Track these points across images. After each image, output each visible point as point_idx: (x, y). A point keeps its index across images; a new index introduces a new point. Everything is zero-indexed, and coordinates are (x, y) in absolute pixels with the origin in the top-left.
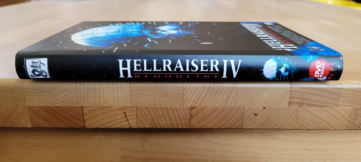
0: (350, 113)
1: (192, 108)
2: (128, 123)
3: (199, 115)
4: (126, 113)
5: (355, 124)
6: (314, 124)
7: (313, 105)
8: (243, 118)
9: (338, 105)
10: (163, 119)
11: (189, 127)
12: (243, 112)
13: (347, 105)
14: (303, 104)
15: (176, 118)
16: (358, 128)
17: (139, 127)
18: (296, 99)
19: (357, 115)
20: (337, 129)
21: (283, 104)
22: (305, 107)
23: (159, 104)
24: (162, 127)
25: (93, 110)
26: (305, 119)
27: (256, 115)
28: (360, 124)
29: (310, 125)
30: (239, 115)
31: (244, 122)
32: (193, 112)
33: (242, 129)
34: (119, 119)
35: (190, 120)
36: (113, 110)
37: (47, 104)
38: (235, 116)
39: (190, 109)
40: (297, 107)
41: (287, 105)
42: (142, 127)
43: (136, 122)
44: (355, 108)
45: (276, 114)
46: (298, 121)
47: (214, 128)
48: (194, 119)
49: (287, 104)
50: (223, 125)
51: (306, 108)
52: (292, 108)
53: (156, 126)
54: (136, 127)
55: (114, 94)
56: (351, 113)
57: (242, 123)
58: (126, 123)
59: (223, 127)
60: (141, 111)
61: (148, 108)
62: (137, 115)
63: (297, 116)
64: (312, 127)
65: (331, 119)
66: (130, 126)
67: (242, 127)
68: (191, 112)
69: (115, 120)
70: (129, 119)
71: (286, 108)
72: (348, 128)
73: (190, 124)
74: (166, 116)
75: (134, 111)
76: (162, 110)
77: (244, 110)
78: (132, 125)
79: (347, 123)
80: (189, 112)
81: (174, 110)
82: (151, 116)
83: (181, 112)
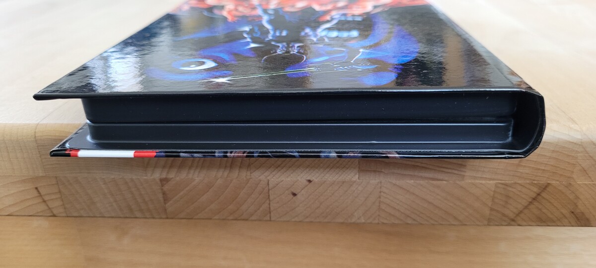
0: (492, 193)
1: (164, 181)
2: (46, 208)
3: (182, 193)
4: (39, 189)
5: (504, 215)
6: (418, 213)
7: (412, 177)
8: (269, 200)
9: (464, 176)
10: (112, 200)
11: (164, 217)
12: (267, 188)
13: (485, 176)
14: (390, 173)
15: (135, 199)
16: (513, 223)
17: (68, 215)
18: (373, 164)
19: (508, 197)
20: (467, 224)
21: (349, 175)
22: (394, 181)
24: (113, 215)
26: (398, 204)
27: (294, 195)
28: (515, 215)
29: (408, 216)
30: (260, 194)
31: (272, 209)
32: (166, 188)
33: (270, 220)
34: (27, 199)
38: (253, 196)
39: (159, 182)
40: (378, 181)
41: (357, 176)
42: (76, 214)
43: (61, 205)
44: (502, 184)
46: (383, 208)
48: (171, 202)
49: (356, 174)
50: (231, 214)
51: (398, 182)
52: (368, 183)
54: (64, 215)
55: (8, 152)
56: (495, 192)
57: (268, 209)
58: (43, 207)
59: (231, 218)
60: (67, 184)
62: (60, 192)
63: (380, 197)
64: (414, 220)
65: (452, 205)
66: (52, 212)
67: (270, 218)
68: (163, 188)
69: (22, 201)
70: (48, 200)
71: (355, 182)
72: (490, 222)
73: (166, 210)
74: (117, 195)
75: (53, 185)
76: (105, 183)
77: (268, 184)
78: (55, 212)
79: (487, 212)
80: (159, 188)
81: (129, 184)
82: (88, 195)
83: (144, 188)
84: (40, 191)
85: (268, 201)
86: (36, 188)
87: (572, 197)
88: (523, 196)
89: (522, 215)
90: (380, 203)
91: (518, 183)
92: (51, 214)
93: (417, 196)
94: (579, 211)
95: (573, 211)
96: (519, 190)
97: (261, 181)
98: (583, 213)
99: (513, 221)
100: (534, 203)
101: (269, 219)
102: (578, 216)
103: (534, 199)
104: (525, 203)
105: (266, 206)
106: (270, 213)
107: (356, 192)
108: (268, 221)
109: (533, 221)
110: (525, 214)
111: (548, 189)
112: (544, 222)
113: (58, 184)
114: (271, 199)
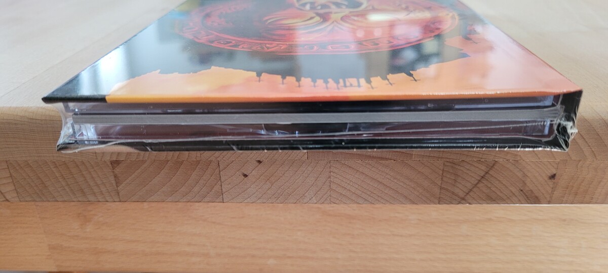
0: (441, 172)
1: (114, 163)
3: (133, 176)
5: (453, 193)
6: (369, 193)
7: (360, 156)
8: (221, 182)
9: (412, 155)
10: (64, 184)
11: (118, 200)
12: (218, 169)
13: (433, 155)
15: (87, 182)
16: (463, 201)
17: (21, 200)
19: (457, 175)
21: (297, 155)
22: (343, 161)
23: (47, 155)
24: (66, 199)
26: (349, 184)
27: (245, 176)
28: (464, 194)
29: (360, 196)
30: (212, 176)
31: (224, 190)
32: (117, 170)
35: (117, 186)
38: (204, 177)
39: (110, 165)
40: (327, 161)
41: (306, 156)
42: (28, 199)
43: (14, 190)
45: (285, 175)
46: (334, 187)
48: (123, 185)
49: (304, 154)
50: (184, 196)
51: (347, 162)
52: (317, 163)
53: (54, 197)
54: (17, 199)
56: (443, 170)
59: (184, 201)
60: (18, 168)
61: (29, 162)
62: (11, 176)
63: (330, 177)
64: (366, 200)
65: (402, 184)
66: (5, 197)
67: (223, 199)
68: (114, 171)
71: (304, 161)
72: (440, 201)
73: (118, 193)
74: (68, 179)
75: (4, 169)
76: (56, 167)
77: (219, 165)
78: (8, 197)
79: (437, 190)
80: (110, 170)
81: (80, 167)
82: (40, 179)
83: (95, 171)
85: (219, 182)
87: (520, 174)
88: (472, 175)
89: (471, 194)
90: (330, 183)
91: (466, 162)
92: (4, 199)
93: (367, 175)
94: (527, 189)
95: (522, 189)
96: (468, 168)
97: (211, 161)
98: (531, 190)
99: (462, 200)
100: (483, 182)
101: (222, 201)
102: (527, 194)
103: (482, 177)
104: (474, 181)
105: (217, 187)
106: (222, 194)
107: (305, 172)
108: (221, 202)
109: (484, 200)
110: (475, 193)
111: (495, 167)
112: (494, 200)
113: (8, 168)
114: (222, 180)
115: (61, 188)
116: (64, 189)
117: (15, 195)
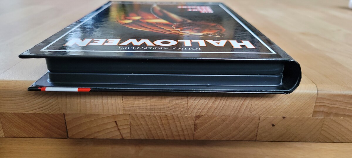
1: (197, 117)
2: (120, 134)
3: (206, 125)
7: (342, 115)
10: (162, 129)
11: (193, 139)
12: (258, 122)
14: (331, 113)
15: (177, 128)
17: (132, 138)
18: (322, 108)
21: (307, 114)
22: (332, 117)
23: (157, 112)
24: (160, 138)
25: (77, 118)
26: (331, 131)
27: (273, 125)
29: (336, 138)
30: (253, 125)
31: (258, 134)
32: (198, 121)
33: (256, 141)
34: (109, 128)
35: (195, 131)
36: (102, 119)
37: (21, 110)
38: (249, 126)
39: (194, 118)
40: (322, 118)
42: (137, 138)
43: (129, 132)
45: (297, 125)
46: (322, 132)
47: (223, 139)
48: (199, 130)
49: (311, 114)
50: (233, 137)
51: (334, 118)
52: (317, 118)
53: (153, 137)
54: (129, 138)
57: (256, 134)
58: (118, 133)
59: (233, 139)
60: (136, 119)
61: (144, 116)
62: (130, 124)
63: (322, 127)
64: (338, 140)
66: (122, 137)
67: (256, 139)
68: (196, 121)
69: (104, 130)
70: (121, 129)
71: (310, 118)
73: (194, 135)
74: (165, 126)
75: (127, 119)
76: (160, 119)
77: (259, 120)
78: (124, 136)
80: (193, 121)
81: (175, 119)
82: (148, 126)
83: (184, 121)
84: (118, 123)
85: (257, 130)
86: (116, 122)
90: (321, 130)
93: (343, 126)
97: (255, 117)
106: (256, 136)
108: (254, 141)
113: (130, 119)
114: (259, 128)
115: (160, 132)
116: (162, 132)
117: (129, 135)
